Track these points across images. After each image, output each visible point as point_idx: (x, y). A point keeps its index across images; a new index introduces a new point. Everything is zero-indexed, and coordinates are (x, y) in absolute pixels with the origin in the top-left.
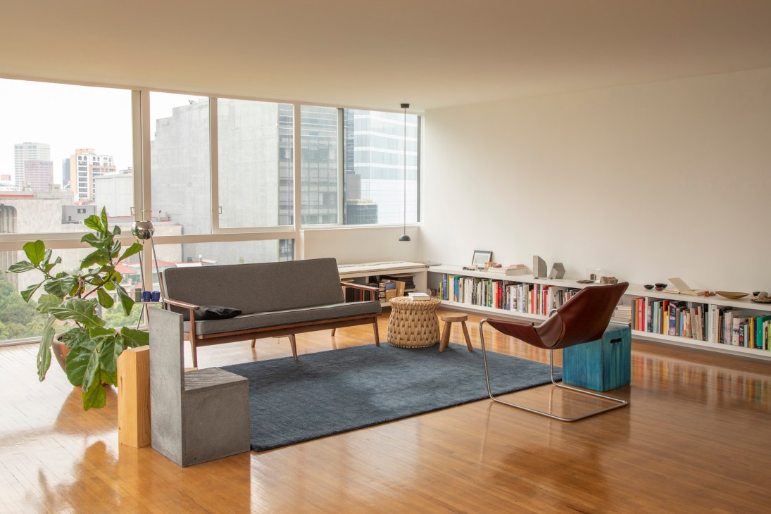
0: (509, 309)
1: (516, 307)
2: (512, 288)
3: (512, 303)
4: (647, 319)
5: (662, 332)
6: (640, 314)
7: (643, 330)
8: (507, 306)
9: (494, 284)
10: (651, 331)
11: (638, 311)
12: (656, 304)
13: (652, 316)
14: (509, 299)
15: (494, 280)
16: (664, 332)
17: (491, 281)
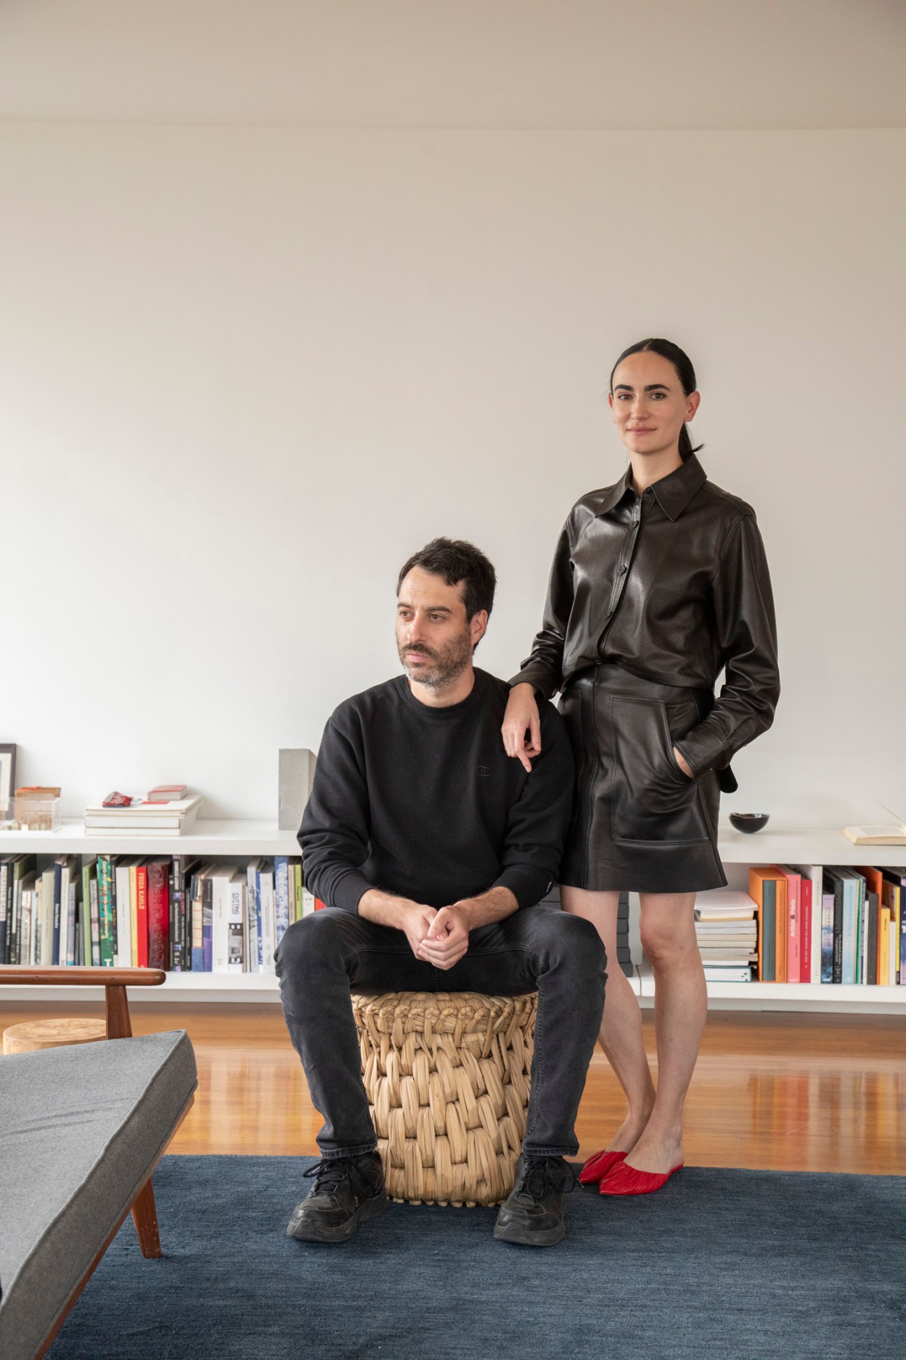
0: (207, 966)
1: (239, 956)
2: (223, 885)
3: (222, 942)
4: (819, 941)
5: (873, 979)
6: (794, 927)
7: (805, 977)
8: (196, 958)
9: (127, 878)
10: (836, 979)
11: (787, 918)
12: (852, 888)
13: (837, 931)
14: (207, 931)
15: (122, 860)
16: (883, 977)
17: (104, 866)
